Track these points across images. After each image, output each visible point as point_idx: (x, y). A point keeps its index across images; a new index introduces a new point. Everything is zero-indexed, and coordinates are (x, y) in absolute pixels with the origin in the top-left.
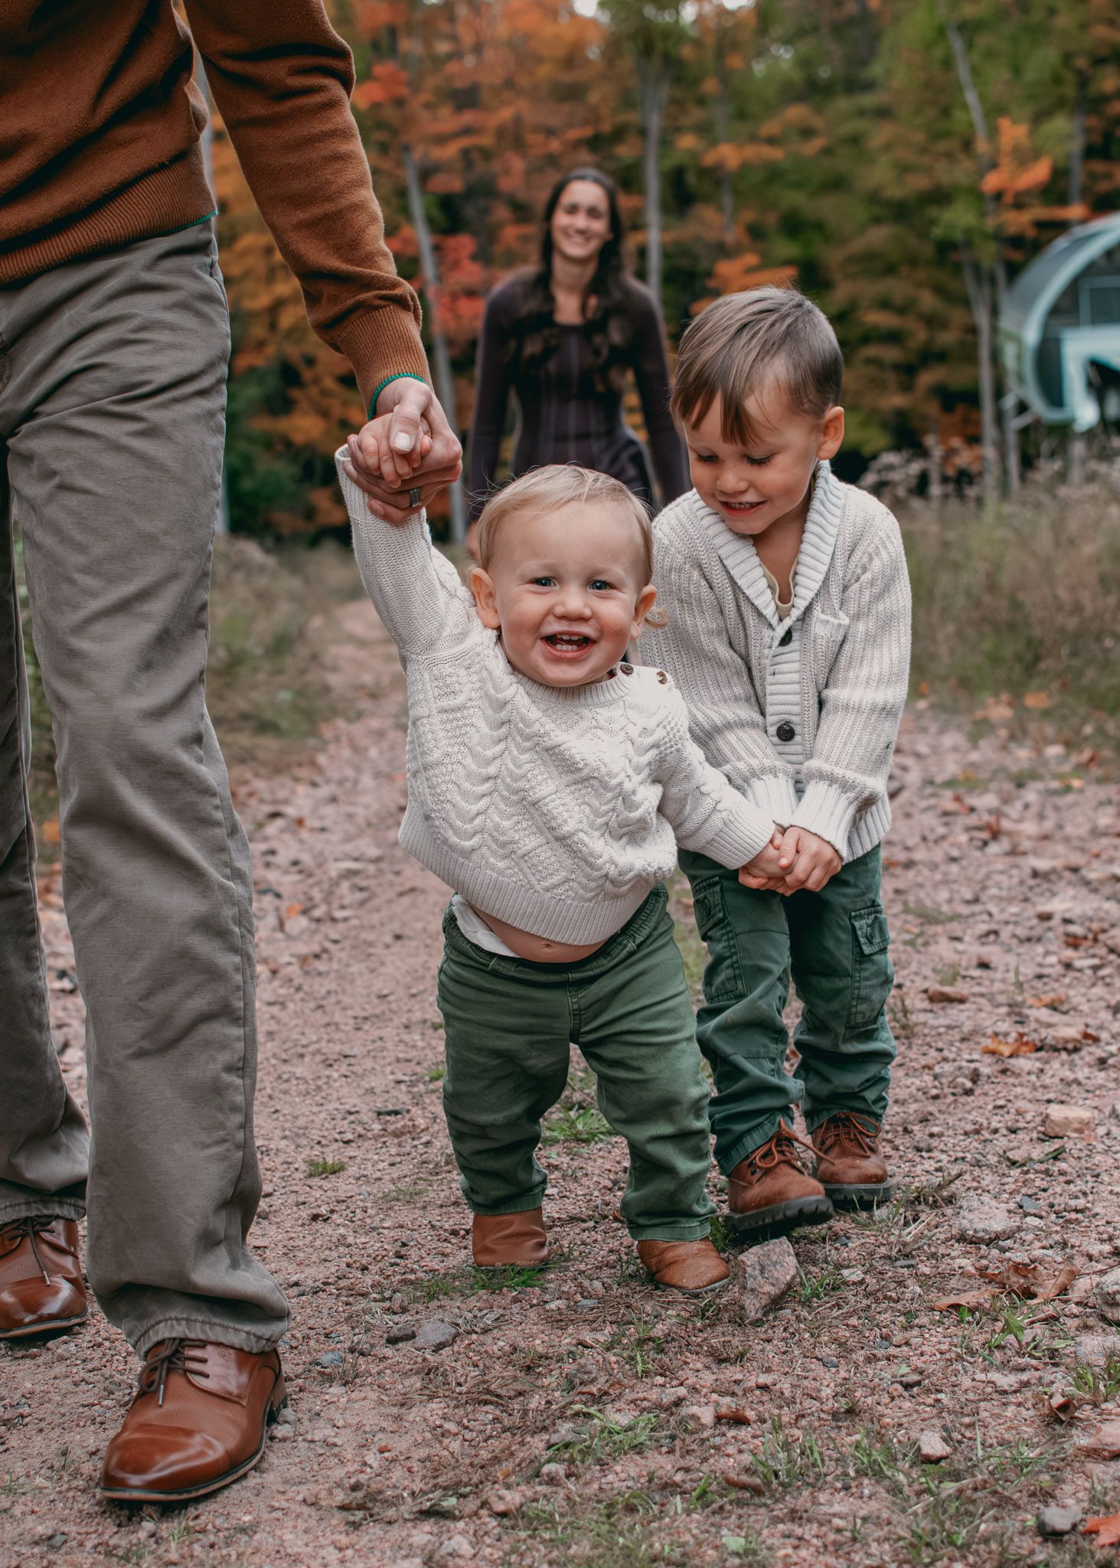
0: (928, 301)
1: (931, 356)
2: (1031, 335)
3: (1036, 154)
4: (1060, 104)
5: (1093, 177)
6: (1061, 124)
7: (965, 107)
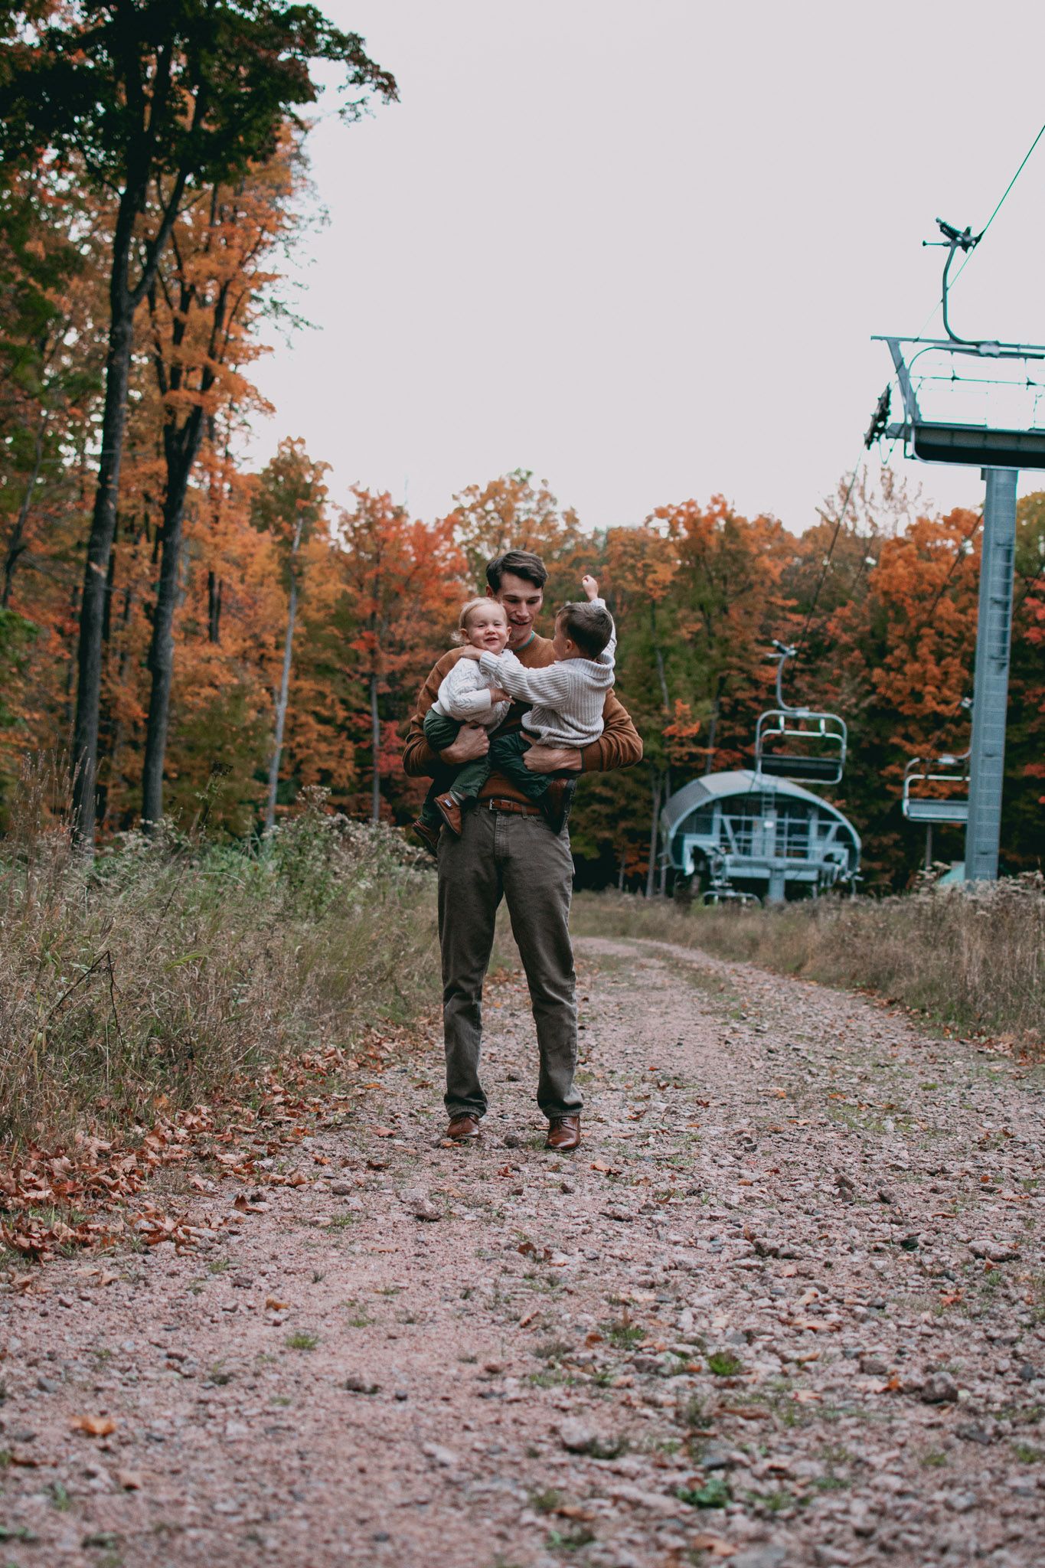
0: (629, 784)
1: (626, 813)
2: (672, 834)
3: (693, 719)
4: (709, 694)
5: (723, 729)
6: (707, 705)
7: (661, 689)
